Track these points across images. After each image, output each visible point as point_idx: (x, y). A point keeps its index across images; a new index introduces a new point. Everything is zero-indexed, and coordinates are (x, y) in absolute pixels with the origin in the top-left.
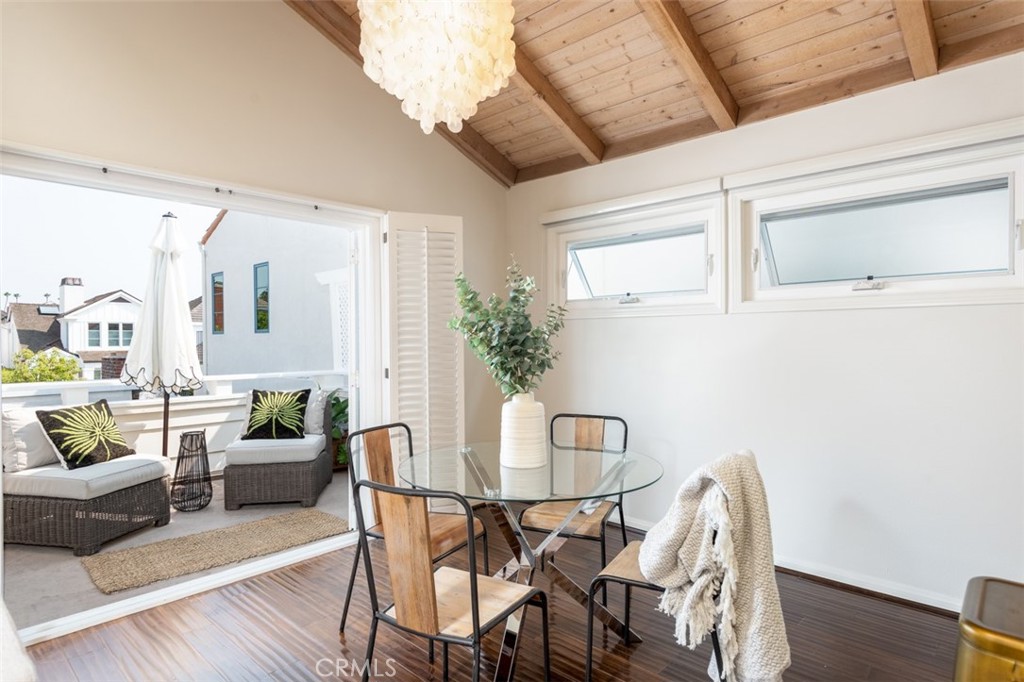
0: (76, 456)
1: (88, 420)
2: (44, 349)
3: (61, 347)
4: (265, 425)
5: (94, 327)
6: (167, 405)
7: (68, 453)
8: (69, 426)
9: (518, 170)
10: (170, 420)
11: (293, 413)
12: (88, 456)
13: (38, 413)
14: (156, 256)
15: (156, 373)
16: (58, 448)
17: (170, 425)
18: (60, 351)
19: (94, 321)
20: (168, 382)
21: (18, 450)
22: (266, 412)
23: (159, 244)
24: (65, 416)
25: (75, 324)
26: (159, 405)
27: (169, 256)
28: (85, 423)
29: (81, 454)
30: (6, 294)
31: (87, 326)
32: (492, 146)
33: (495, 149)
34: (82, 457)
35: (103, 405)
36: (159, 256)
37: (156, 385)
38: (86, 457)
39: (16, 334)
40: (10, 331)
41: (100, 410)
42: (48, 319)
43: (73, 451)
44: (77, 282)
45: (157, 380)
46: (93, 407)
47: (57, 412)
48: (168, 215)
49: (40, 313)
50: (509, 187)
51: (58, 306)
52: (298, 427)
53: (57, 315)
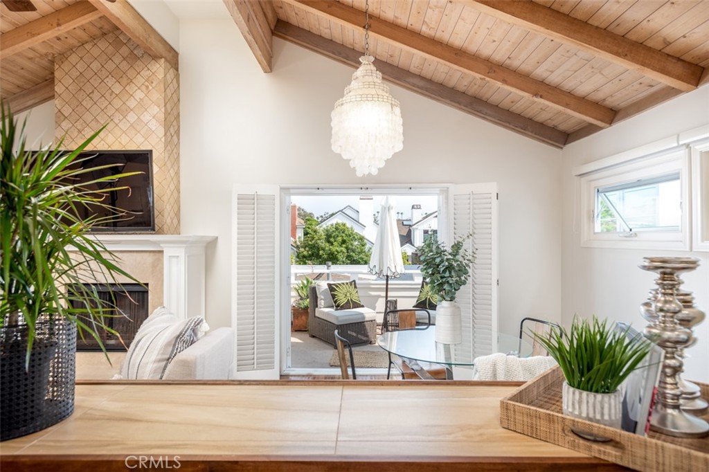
0: (338, 305)
2: (404, 244)
3: (411, 243)
5: (426, 232)
7: (336, 303)
8: (338, 291)
9: (568, 135)
13: (328, 284)
16: (333, 300)
18: (410, 245)
19: (426, 229)
21: (322, 299)
25: (417, 231)
26: (383, 284)
28: (344, 291)
30: (398, 213)
31: (423, 232)
32: (542, 124)
33: (545, 125)
34: (341, 305)
35: (353, 283)
41: (351, 285)
42: (407, 228)
44: (418, 207)
47: (335, 285)
49: (403, 225)
50: (562, 148)
51: (411, 220)
53: (410, 226)
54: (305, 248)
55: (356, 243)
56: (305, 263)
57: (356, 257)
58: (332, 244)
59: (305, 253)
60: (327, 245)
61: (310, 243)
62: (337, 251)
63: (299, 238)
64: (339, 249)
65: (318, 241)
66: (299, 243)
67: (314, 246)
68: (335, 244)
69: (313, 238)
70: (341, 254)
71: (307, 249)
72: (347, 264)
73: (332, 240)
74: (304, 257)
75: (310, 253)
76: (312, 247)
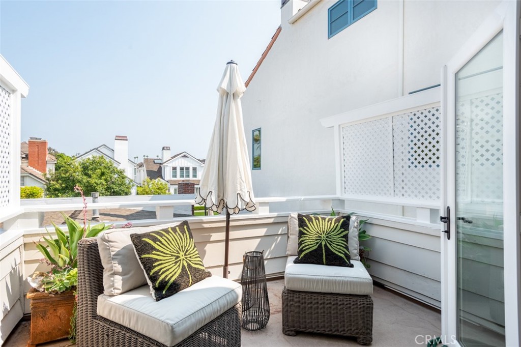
0: (163, 284)
1: (173, 243)
2: (155, 179)
3: (162, 178)
4: (315, 250)
5: (175, 169)
6: (228, 221)
7: (156, 280)
8: (158, 250)
10: (230, 233)
11: (338, 239)
12: (174, 283)
13: (132, 236)
14: (222, 97)
15: (222, 195)
16: (148, 274)
17: (230, 237)
18: (161, 179)
19: (175, 166)
20: (231, 205)
21: (115, 274)
22: (314, 237)
23: (225, 86)
24: (155, 240)
25: (167, 168)
26: (222, 222)
27: (232, 96)
28: (171, 247)
29: (167, 282)
30: (144, 156)
31: (172, 169)
34: (169, 284)
35: (185, 227)
36: (225, 97)
37: (221, 206)
38: (171, 285)
39: (146, 171)
40: (144, 170)
41: (183, 232)
42: (157, 166)
43: (161, 278)
44: (168, 149)
45: (222, 202)
46: (177, 228)
47: (147, 235)
48: (231, 62)
49: (155, 163)
51: (161, 160)
52: (346, 255)
53: (161, 164)
54: (57, 181)
55: (116, 176)
56: (58, 196)
57: (116, 189)
58: (90, 177)
59: (58, 186)
60: (85, 177)
61: (63, 175)
62: (96, 183)
63: (50, 170)
64: (99, 181)
65: (74, 174)
66: (48, 176)
67: (69, 179)
68: (94, 176)
69: (67, 171)
70: (100, 186)
71: (60, 182)
72: (107, 195)
73: (90, 172)
74: (56, 190)
75: (63, 185)
76: (66, 180)
